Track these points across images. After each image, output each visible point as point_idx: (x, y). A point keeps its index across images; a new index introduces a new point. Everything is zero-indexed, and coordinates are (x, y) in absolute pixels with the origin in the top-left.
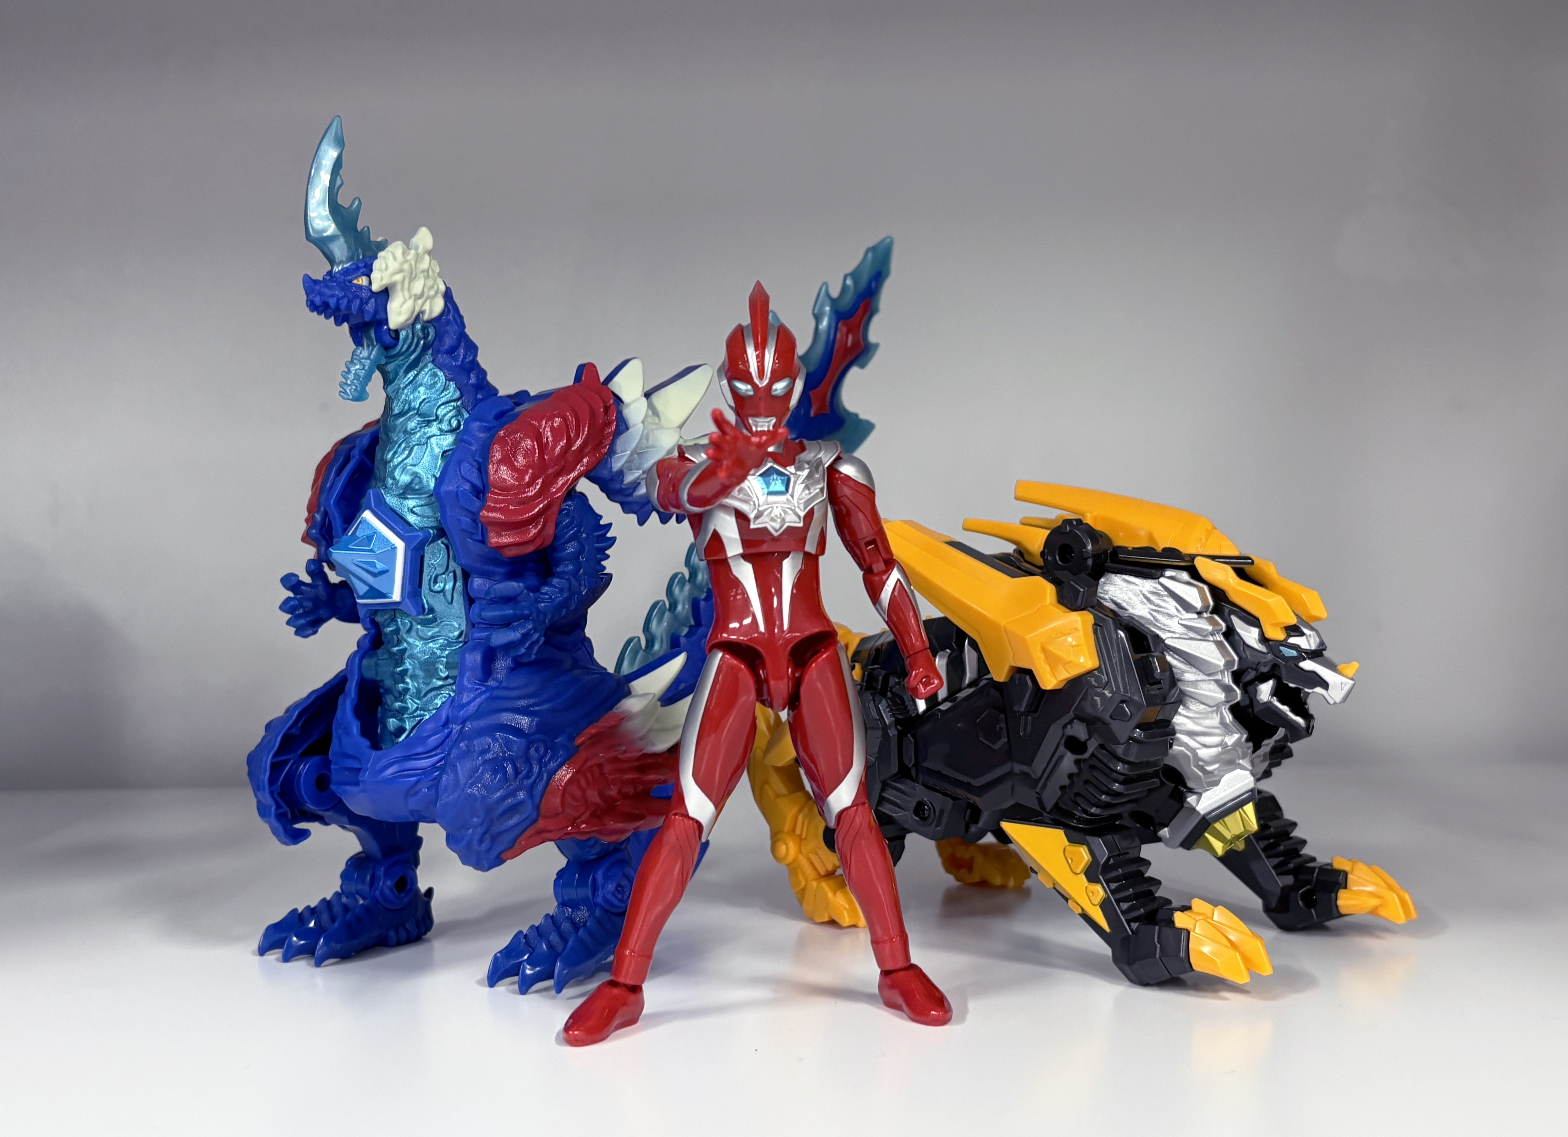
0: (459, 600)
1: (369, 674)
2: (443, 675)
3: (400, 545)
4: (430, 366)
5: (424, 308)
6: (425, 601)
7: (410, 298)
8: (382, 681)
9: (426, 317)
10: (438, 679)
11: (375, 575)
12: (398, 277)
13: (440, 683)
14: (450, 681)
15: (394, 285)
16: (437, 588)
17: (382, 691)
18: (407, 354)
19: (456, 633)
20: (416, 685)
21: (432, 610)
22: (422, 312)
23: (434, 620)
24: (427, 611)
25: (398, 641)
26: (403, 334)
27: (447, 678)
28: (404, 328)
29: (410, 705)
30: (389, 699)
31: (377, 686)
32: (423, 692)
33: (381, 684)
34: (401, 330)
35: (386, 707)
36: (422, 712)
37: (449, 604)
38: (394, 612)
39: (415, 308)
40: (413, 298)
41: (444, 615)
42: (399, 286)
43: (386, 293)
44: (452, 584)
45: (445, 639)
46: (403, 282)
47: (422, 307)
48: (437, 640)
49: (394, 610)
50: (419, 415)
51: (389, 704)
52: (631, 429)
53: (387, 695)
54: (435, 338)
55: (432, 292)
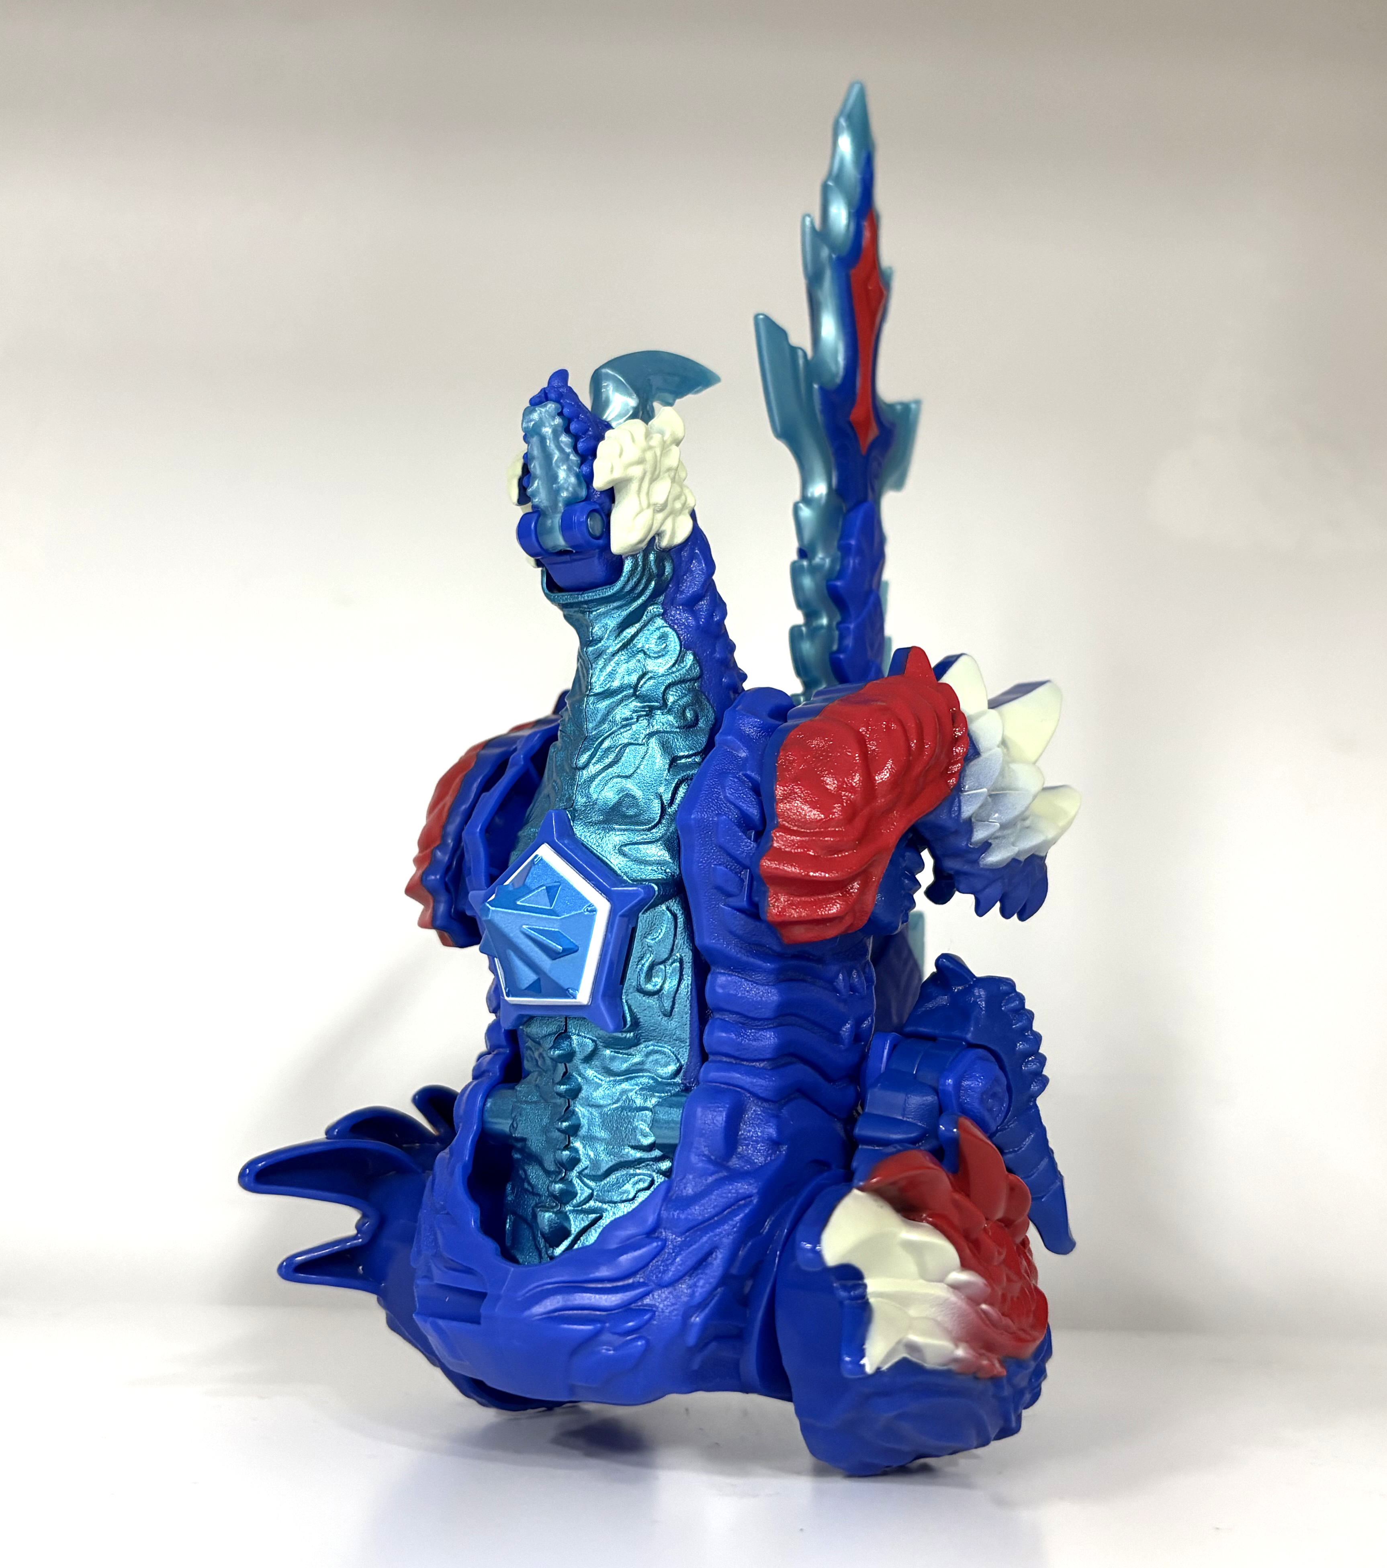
0: (683, 1010)
1: (502, 1125)
2: (646, 1141)
3: (602, 906)
4: (659, 622)
5: (663, 528)
6: (626, 1008)
7: (649, 506)
8: (523, 1140)
9: (665, 543)
10: (634, 1147)
11: (553, 955)
12: (636, 472)
13: (639, 1154)
14: (657, 1153)
15: (625, 482)
16: (650, 987)
17: (517, 1156)
18: (628, 598)
19: (672, 1068)
20: (592, 1154)
21: (636, 1023)
22: (659, 534)
24: (628, 1026)
25: (565, 1073)
26: (628, 565)
27: (651, 1147)
28: (634, 556)
29: (578, 1188)
30: (534, 1173)
31: (512, 1147)
32: (604, 1167)
33: (519, 1145)
34: (627, 558)
35: (526, 1186)
36: (599, 1204)
37: (665, 1015)
38: (566, 1022)
39: (652, 525)
40: (651, 511)
41: (655, 1034)
42: (634, 486)
43: (610, 495)
44: (675, 982)
45: (653, 1078)
46: (642, 479)
47: (662, 524)
48: (637, 1077)
49: (566, 1018)
50: (637, 697)
51: (534, 1181)
52: (984, 755)
53: (529, 1164)
54: (671, 579)
55: (677, 505)
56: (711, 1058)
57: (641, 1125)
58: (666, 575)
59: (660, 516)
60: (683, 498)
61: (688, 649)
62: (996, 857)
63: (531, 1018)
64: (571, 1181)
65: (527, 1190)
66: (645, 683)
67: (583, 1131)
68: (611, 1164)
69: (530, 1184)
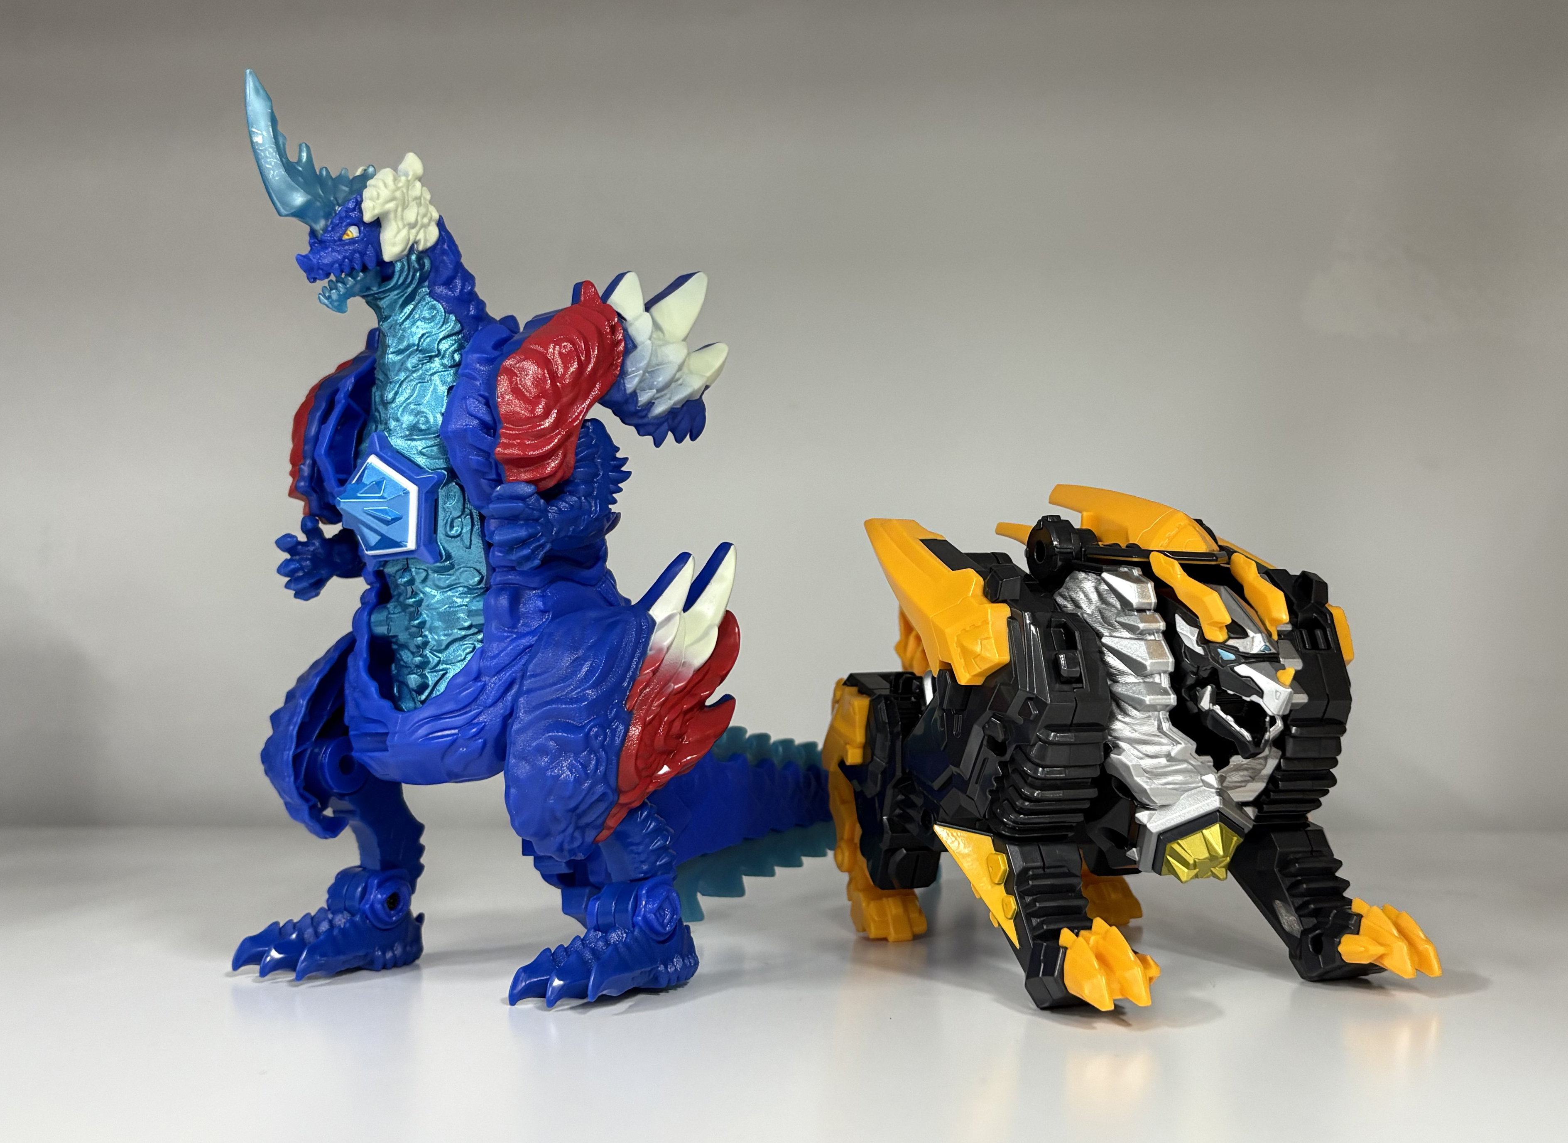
0: (477, 544)
1: (380, 630)
8: (395, 636)
12: (391, 206)
14: (474, 630)
20: (436, 637)
25: (413, 591)
28: (399, 260)
29: (431, 659)
30: (406, 656)
31: (390, 642)
32: (444, 644)
33: (394, 640)
35: (402, 663)
36: (445, 666)
39: (409, 238)
40: (407, 228)
41: (462, 560)
42: (392, 216)
44: (469, 528)
45: (465, 587)
46: (396, 211)
47: (416, 236)
50: (420, 351)
51: (406, 660)
52: (640, 348)
55: (426, 220)
57: (462, 615)
58: (426, 267)
59: (414, 231)
62: (658, 409)
63: (388, 563)
65: (403, 667)
66: (424, 341)
68: (448, 641)
69: (404, 662)
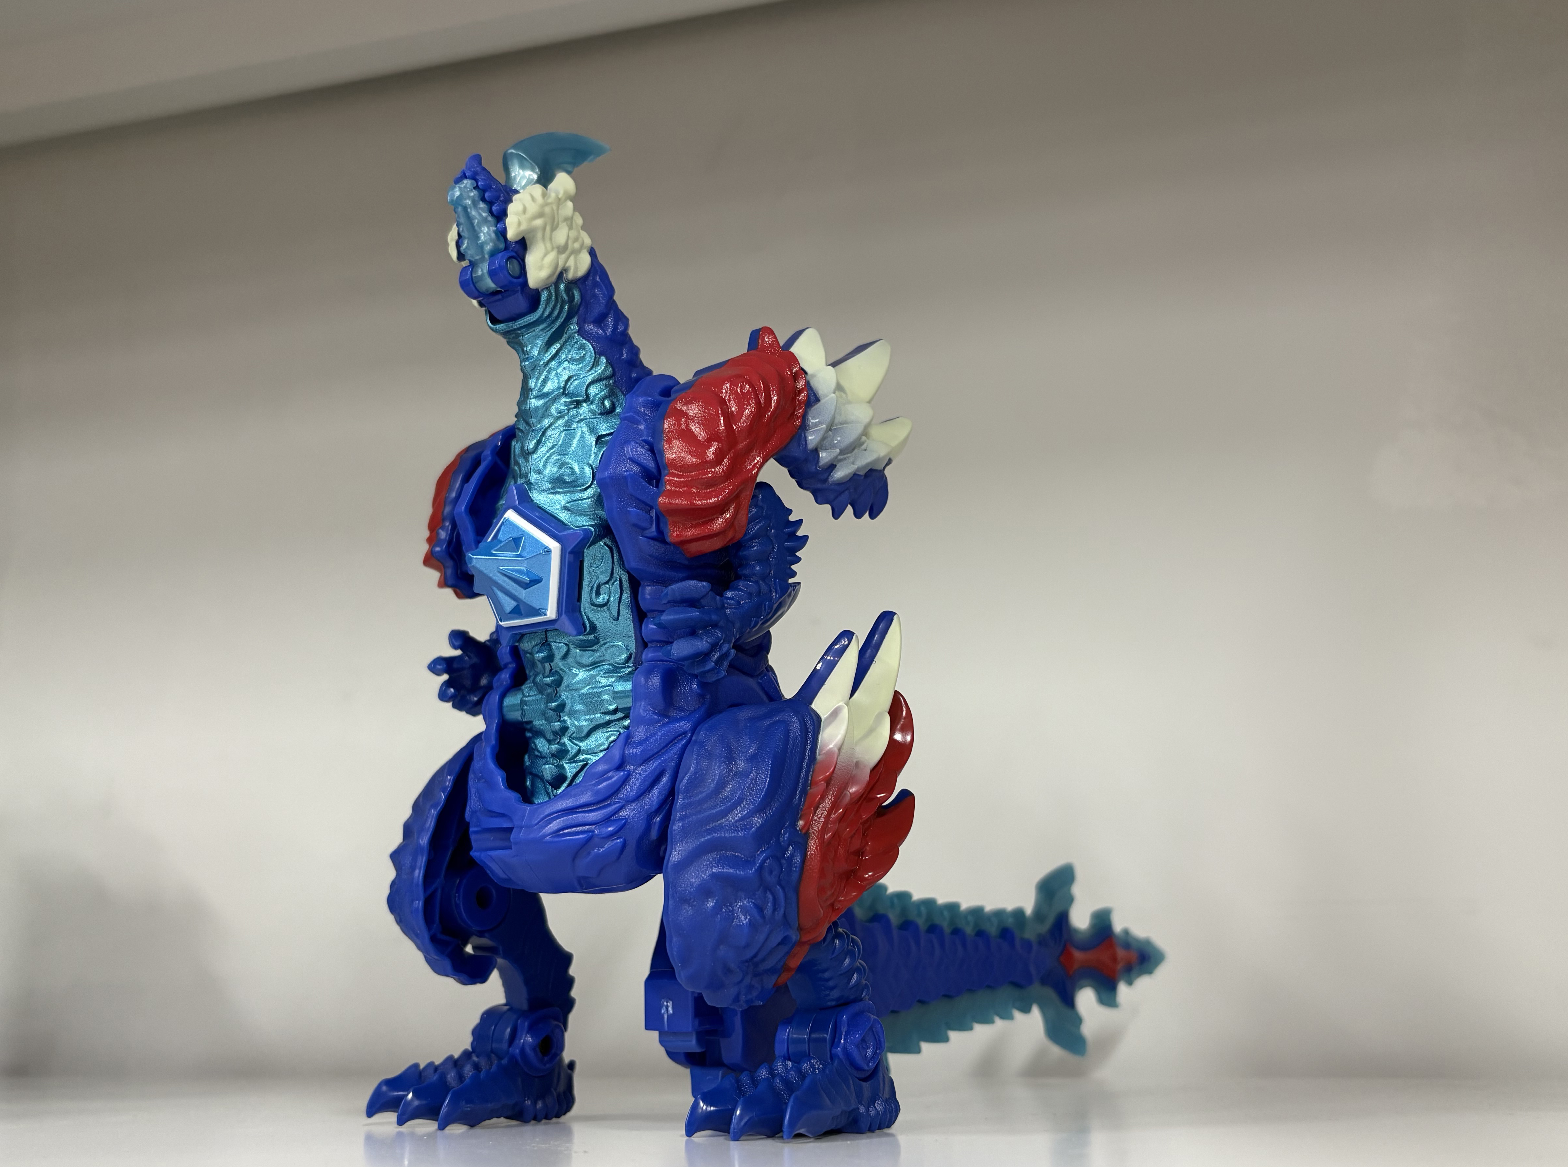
0: (626, 614)
1: (514, 714)
2: (612, 707)
3: (555, 547)
4: (577, 336)
5: (567, 265)
6: (585, 617)
7: (553, 249)
8: (530, 722)
9: (570, 275)
10: (604, 713)
11: (526, 586)
12: (537, 224)
13: (608, 718)
14: (620, 715)
15: (532, 232)
16: (600, 600)
17: (529, 735)
18: (549, 321)
19: (625, 655)
20: (576, 722)
21: (594, 628)
22: (565, 270)
23: (596, 641)
24: (588, 630)
25: (550, 669)
26: (544, 296)
27: (615, 711)
28: (547, 288)
29: (569, 747)
30: (540, 743)
31: (525, 730)
32: (586, 731)
33: (527, 726)
34: (542, 290)
35: (536, 752)
36: (585, 756)
37: (614, 620)
38: (546, 634)
39: (558, 264)
40: (556, 251)
41: (609, 634)
42: (539, 235)
43: (523, 244)
44: (618, 596)
45: (610, 664)
46: (544, 229)
47: (566, 262)
48: (600, 666)
49: (546, 632)
50: (566, 395)
51: (541, 749)
52: (822, 401)
53: (537, 739)
54: (581, 304)
55: (577, 245)
56: (650, 645)
57: (606, 697)
58: (576, 300)
59: (563, 257)
60: (580, 240)
61: (601, 354)
62: (840, 474)
63: (523, 635)
64: (564, 743)
65: (537, 756)
66: (571, 384)
67: (567, 709)
68: (590, 727)
69: (538, 750)
